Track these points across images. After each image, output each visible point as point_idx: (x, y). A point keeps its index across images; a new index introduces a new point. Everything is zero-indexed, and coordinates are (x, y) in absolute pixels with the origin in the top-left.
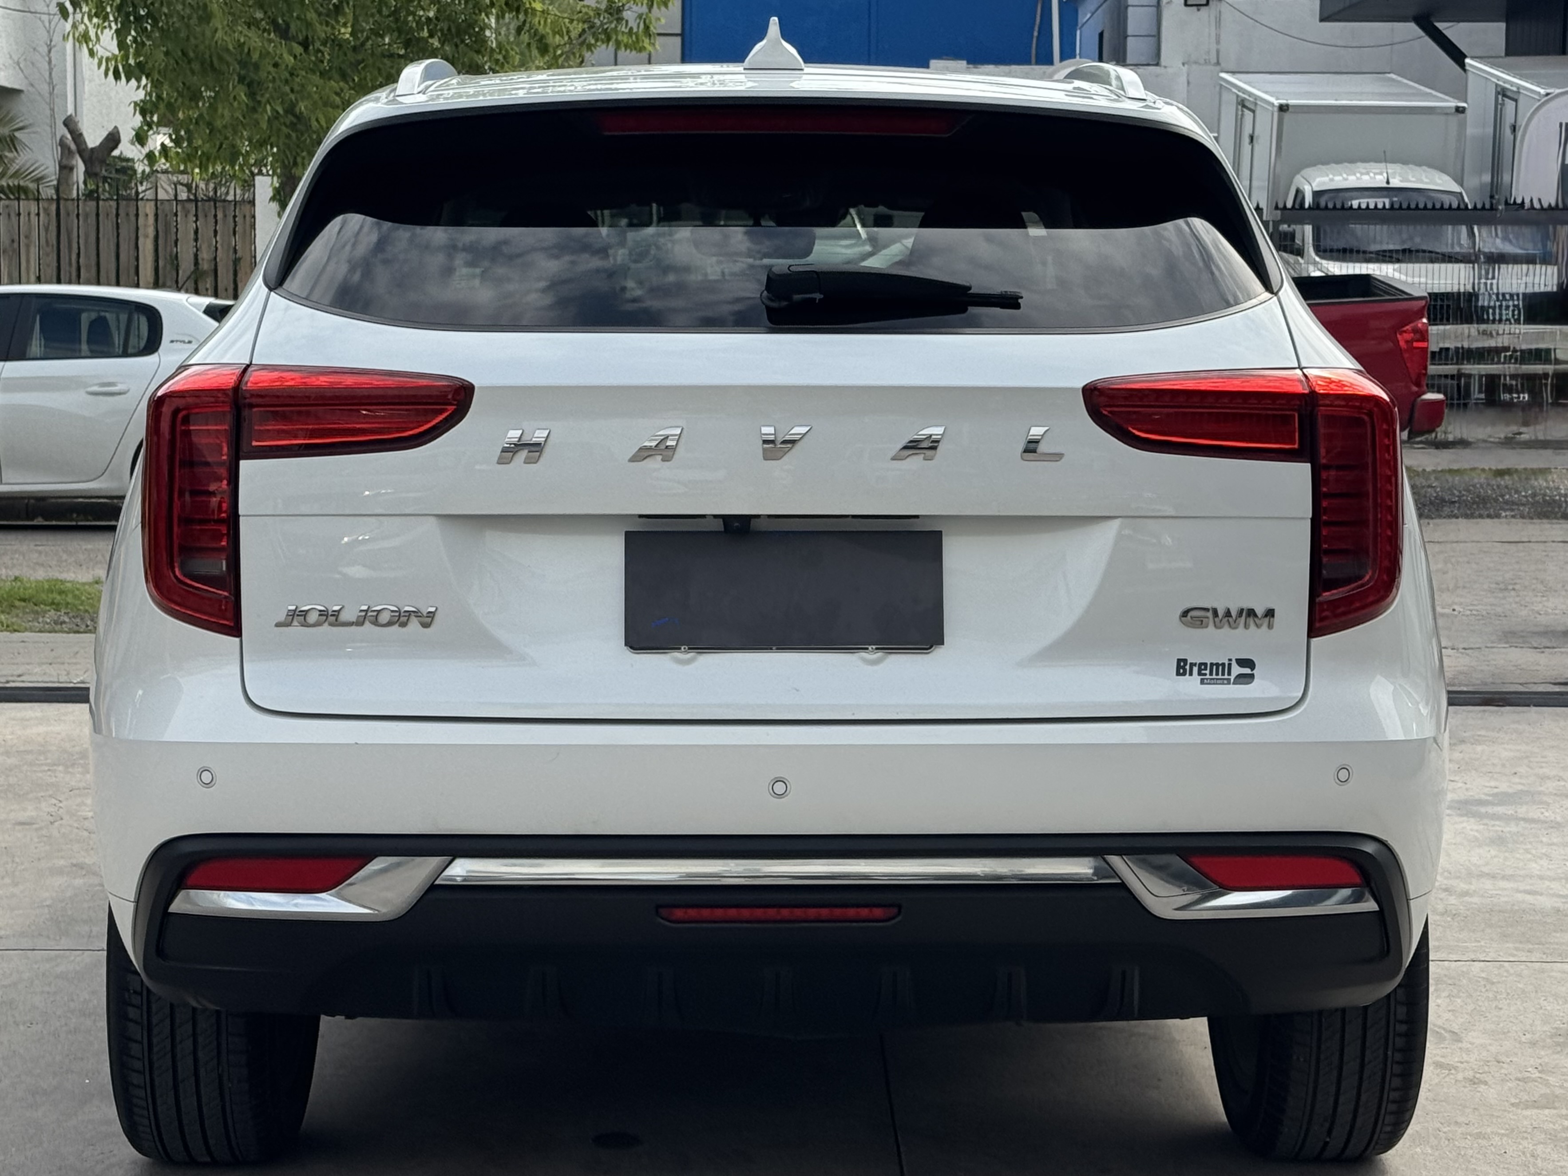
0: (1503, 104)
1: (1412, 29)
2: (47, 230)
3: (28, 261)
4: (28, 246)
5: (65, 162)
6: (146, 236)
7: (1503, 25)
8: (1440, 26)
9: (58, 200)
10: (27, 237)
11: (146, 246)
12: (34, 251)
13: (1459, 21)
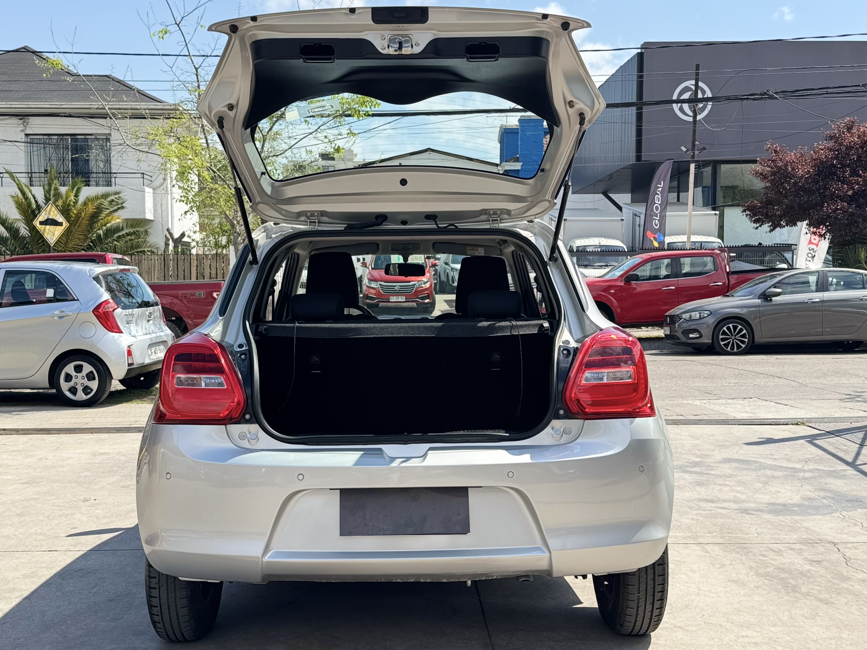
0: (635, 218)
1: (601, 196)
2: (161, 264)
3: (154, 275)
4: (154, 270)
5: (167, 243)
6: (194, 266)
7: (630, 195)
8: (610, 195)
9: (164, 254)
10: (154, 267)
11: (194, 270)
12: (156, 271)
13: (616, 194)
